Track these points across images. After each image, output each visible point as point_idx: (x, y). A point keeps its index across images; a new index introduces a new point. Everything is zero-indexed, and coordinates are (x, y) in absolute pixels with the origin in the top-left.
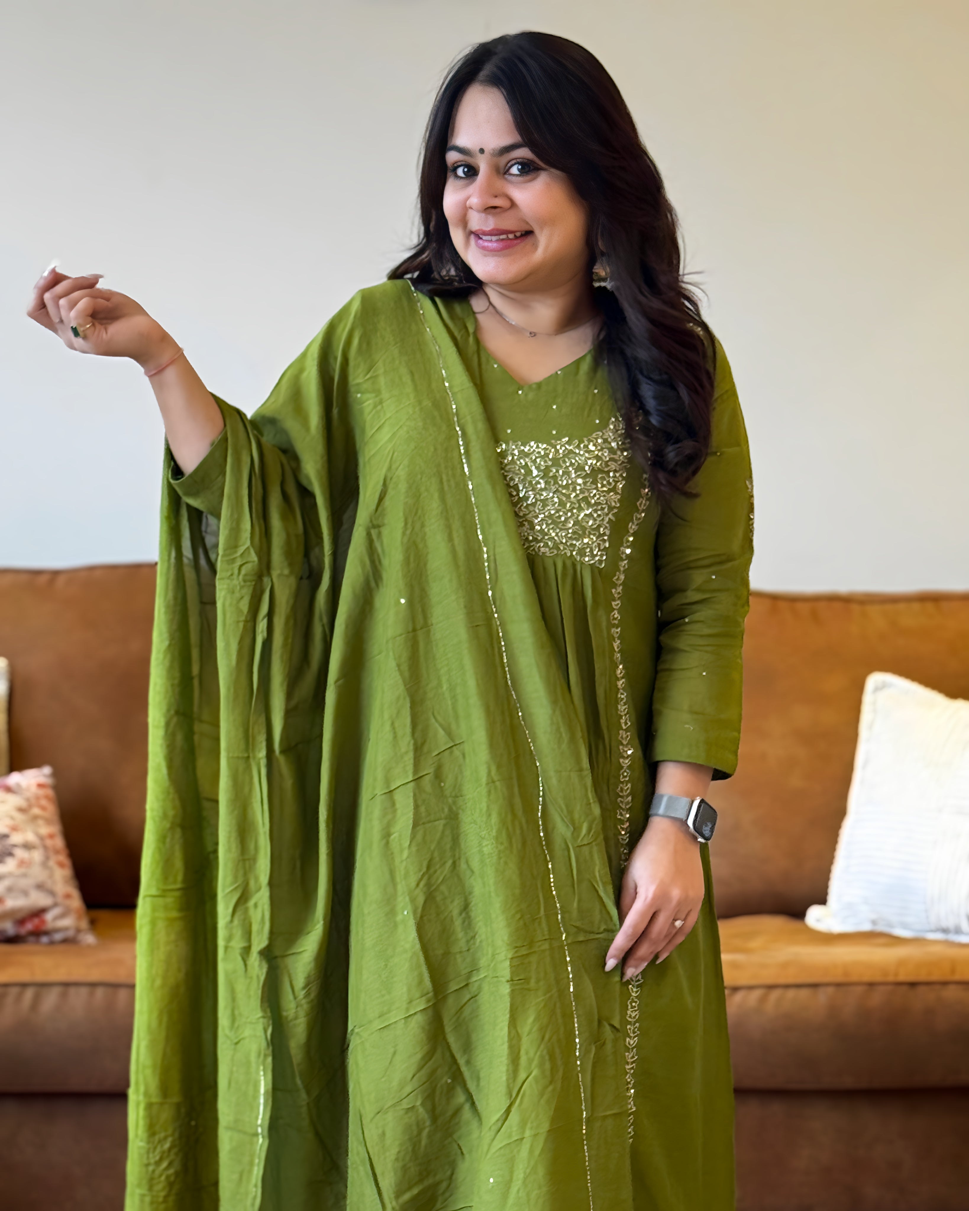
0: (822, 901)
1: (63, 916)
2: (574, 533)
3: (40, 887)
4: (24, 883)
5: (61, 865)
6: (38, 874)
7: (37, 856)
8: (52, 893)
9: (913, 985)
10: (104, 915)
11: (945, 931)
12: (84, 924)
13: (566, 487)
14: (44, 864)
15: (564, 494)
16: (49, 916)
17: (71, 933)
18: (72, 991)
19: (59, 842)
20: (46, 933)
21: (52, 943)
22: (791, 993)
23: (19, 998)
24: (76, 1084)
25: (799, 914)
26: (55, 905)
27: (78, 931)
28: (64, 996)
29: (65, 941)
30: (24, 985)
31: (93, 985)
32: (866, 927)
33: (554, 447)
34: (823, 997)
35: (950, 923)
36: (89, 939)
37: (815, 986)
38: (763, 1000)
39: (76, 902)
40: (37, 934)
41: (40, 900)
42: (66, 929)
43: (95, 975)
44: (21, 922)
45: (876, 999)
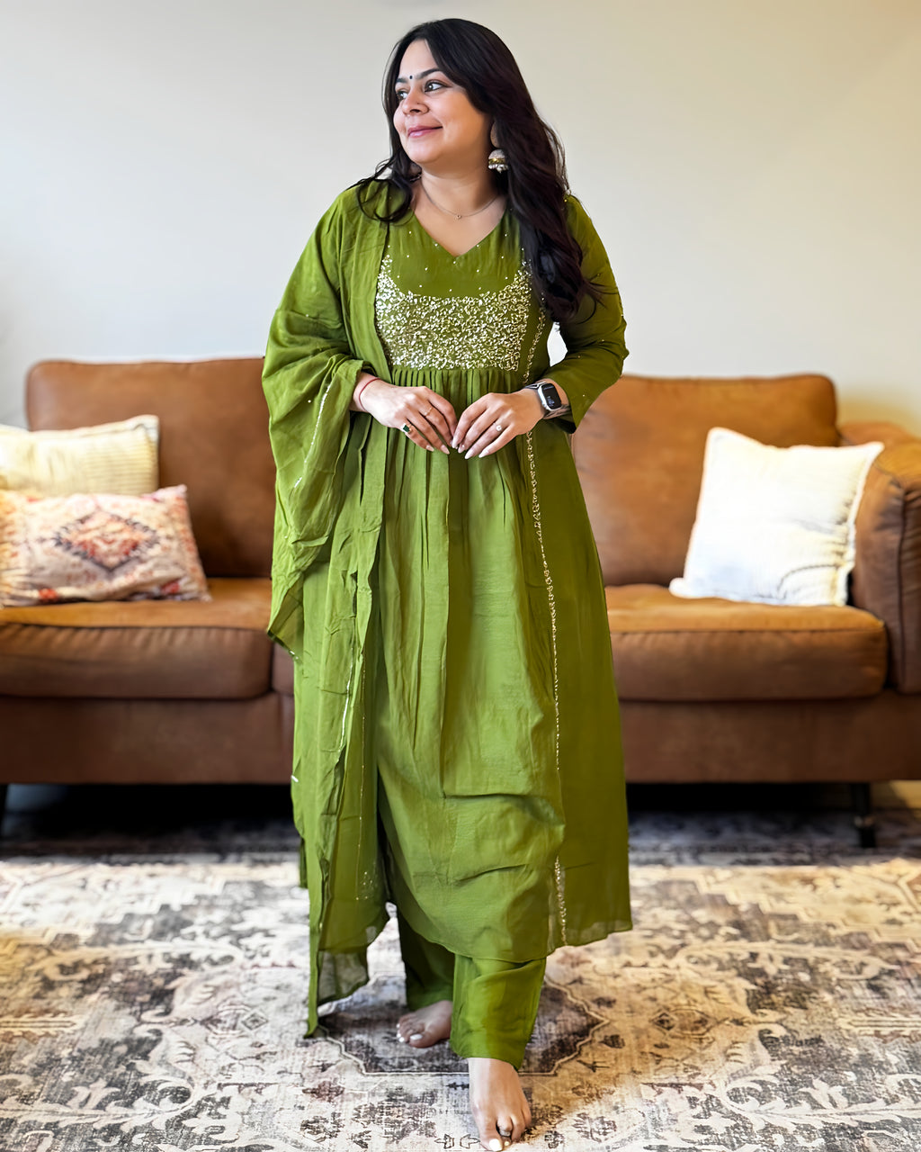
0: (681, 575)
1: (190, 583)
2: (499, 352)
3: (176, 564)
4: (166, 561)
5: (189, 550)
6: (175, 555)
7: (175, 544)
8: (183, 568)
9: (741, 632)
10: (218, 582)
11: (762, 596)
12: (204, 588)
13: (492, 323)
14: (179, 549)
15: (491, 329)
16: (182, 583)
17: (194, 595)
18: (196, 632)
19: (189, 535)
20: (180, 594)
21: (183, 600)
22: (661, 637)
23: (161, 635)
24: (198, 692)
25: (666, 584)
26: (185, 575)
27: (200, 592)
28: (190, 635)
29: (192, 599)
30: (165, 628)
31: (209, 628)
32: (710, 593)
33: (481, 298)
34: (682, 640)
35: (765, 591)
36: (207, 597)
37: (677, 632)
38: (643, 640)
39: (199, 574)
40: (174, 594)
41: (174, 572)
42: (191, 591)
43: (210, 621)
44: (163, 587)
45: (717, 641)
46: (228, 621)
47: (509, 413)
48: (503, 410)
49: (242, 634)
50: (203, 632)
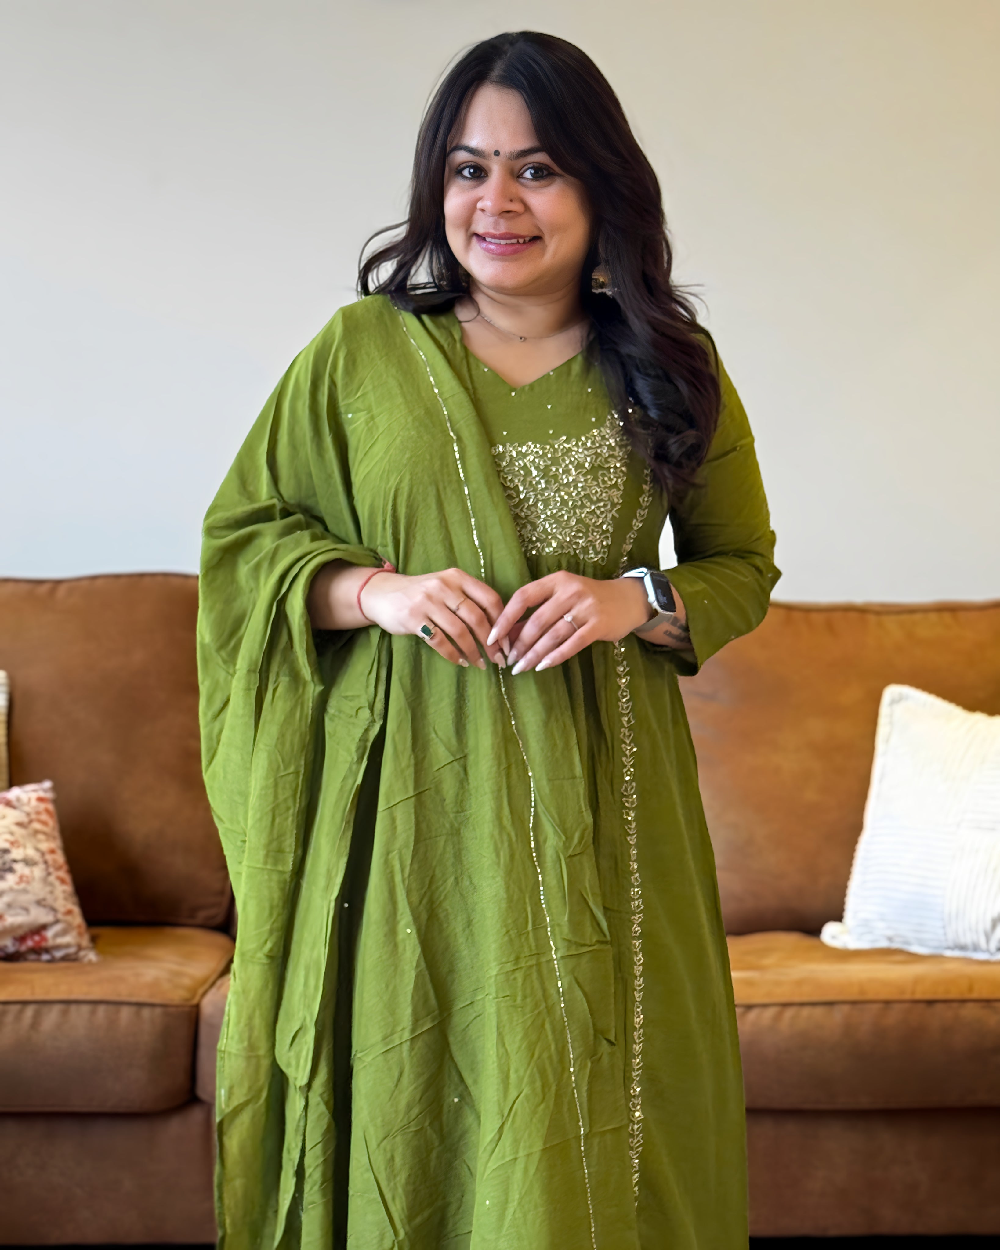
0: (838, 917)
1: (64, 933)
2: (577, 531)
3: (40, 903)
4: (24, 899)
5: (63, 881)
6: (38, 889)
7: (38, 872)
8: (54, 910)
9: (930, 1003)
10: (105, 932)
11: (963, 948)
12: (85, 941)
14: (45, 881)
16: (49, 934)
17: (72, 950)
18: (73, 1008)
19: (60, 858)
20: (47, 950)
21: (52, 960)
22: (806, 1012)
23: (19, 1016)
24: (78, 1104)
25: (815, 931)
26: (57, 922)
27: (80, 948)
28: (65, 1013)
29: (66, 958)
30: (25, 1003)
31: (95, 1003)
32: (882, 944)
33: (552, 446)
34: (839, 1015)
35: (967, 939)
36: (92, 956)
37: (830, 1004)
38: (777, 1018)
39: (77, 919)
40: (38, 951)
41: (40, 916)
42: (66, 946)
43: (96, 993)
44: (22, 939)
45: (893, 1017)
46: (123, 993)
47: (588, 602)
48: (579, 596)
49: (146, 1013)
50: (85, 1008)
